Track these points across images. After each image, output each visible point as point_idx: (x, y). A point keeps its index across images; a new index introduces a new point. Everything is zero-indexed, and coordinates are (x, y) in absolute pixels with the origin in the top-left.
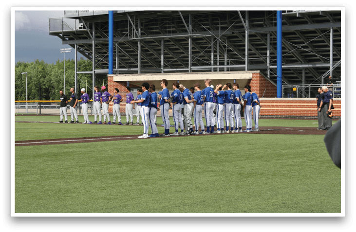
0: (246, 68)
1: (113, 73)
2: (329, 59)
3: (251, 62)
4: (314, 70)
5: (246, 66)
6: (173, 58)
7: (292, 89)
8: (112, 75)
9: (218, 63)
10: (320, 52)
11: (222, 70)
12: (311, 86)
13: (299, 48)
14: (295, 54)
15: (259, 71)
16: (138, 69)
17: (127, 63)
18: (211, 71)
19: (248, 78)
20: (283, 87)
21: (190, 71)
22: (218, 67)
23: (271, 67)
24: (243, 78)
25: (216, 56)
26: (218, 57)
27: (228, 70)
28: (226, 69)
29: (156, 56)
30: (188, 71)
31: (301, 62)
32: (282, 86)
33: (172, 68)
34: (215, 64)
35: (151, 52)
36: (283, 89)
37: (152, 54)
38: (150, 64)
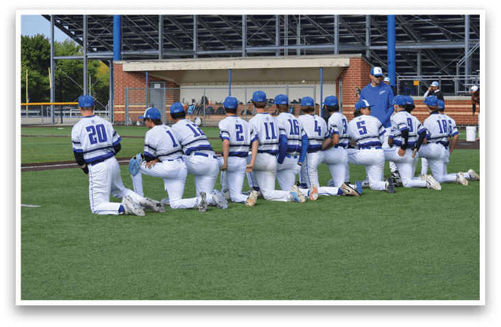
0: (336, 50)
1: (120, 59)
2: (464, 35)
3: (342, 41)
4: (433, 52)
5: (335, 46)
6: (209, 33)
7: (412, 82)
8: (121, 62)
9: (286, 42)
10: (445, 24)
11: (292, 53)
12: (442, 77)
13: (417, 19)
14: (406, 27)
15: (361, 55)
16: (159, 52)
17: (130, 42)
18: (274, 54)
19: (344, 65)
20: (398, 79)
21: (244, 54)
22: (286, 47)
23: (372, 48)
24: (335, 65)
25: (283, 30)
26: (286, 32)
27: (302, 54)
28: (299, 52)
29: (181, 30)
30: (240, 55)
31: (414, 39)
32: (396, 78)
33: (205, 50)
34: (282, 42)
35: (174, 24)
36: (398, 82)
37: (175, 28)
38: (170, 43)
